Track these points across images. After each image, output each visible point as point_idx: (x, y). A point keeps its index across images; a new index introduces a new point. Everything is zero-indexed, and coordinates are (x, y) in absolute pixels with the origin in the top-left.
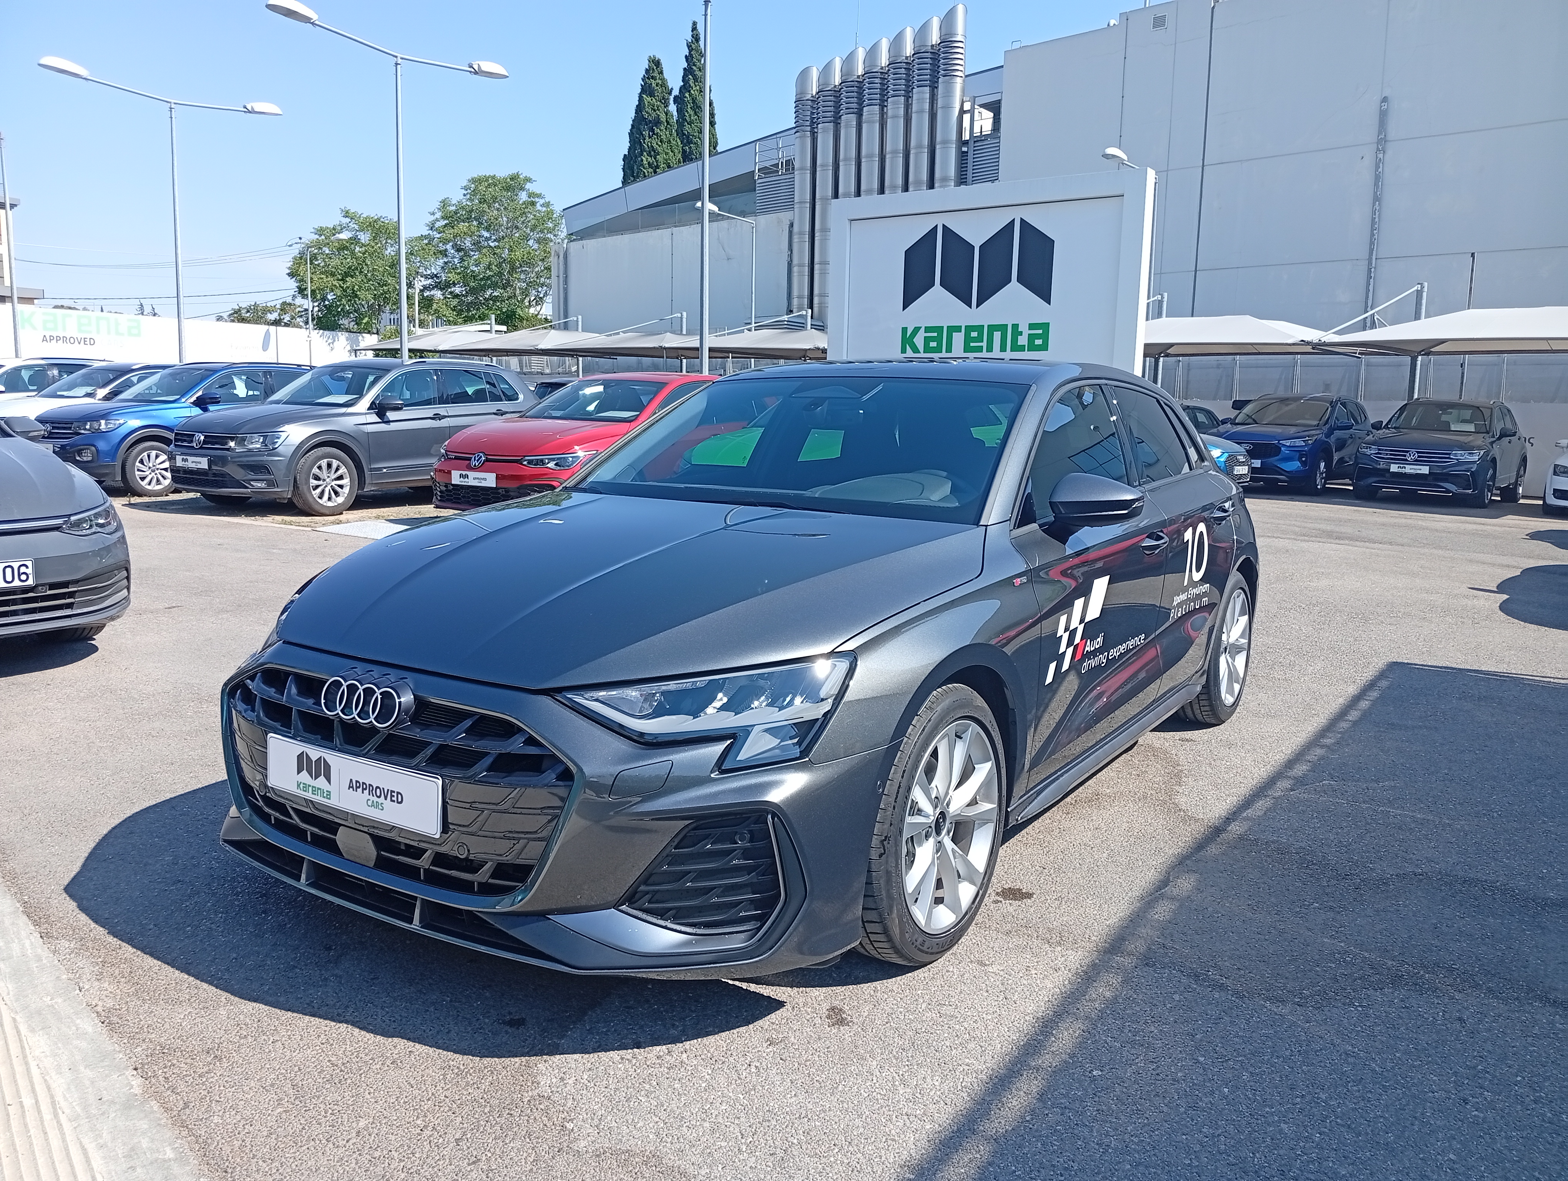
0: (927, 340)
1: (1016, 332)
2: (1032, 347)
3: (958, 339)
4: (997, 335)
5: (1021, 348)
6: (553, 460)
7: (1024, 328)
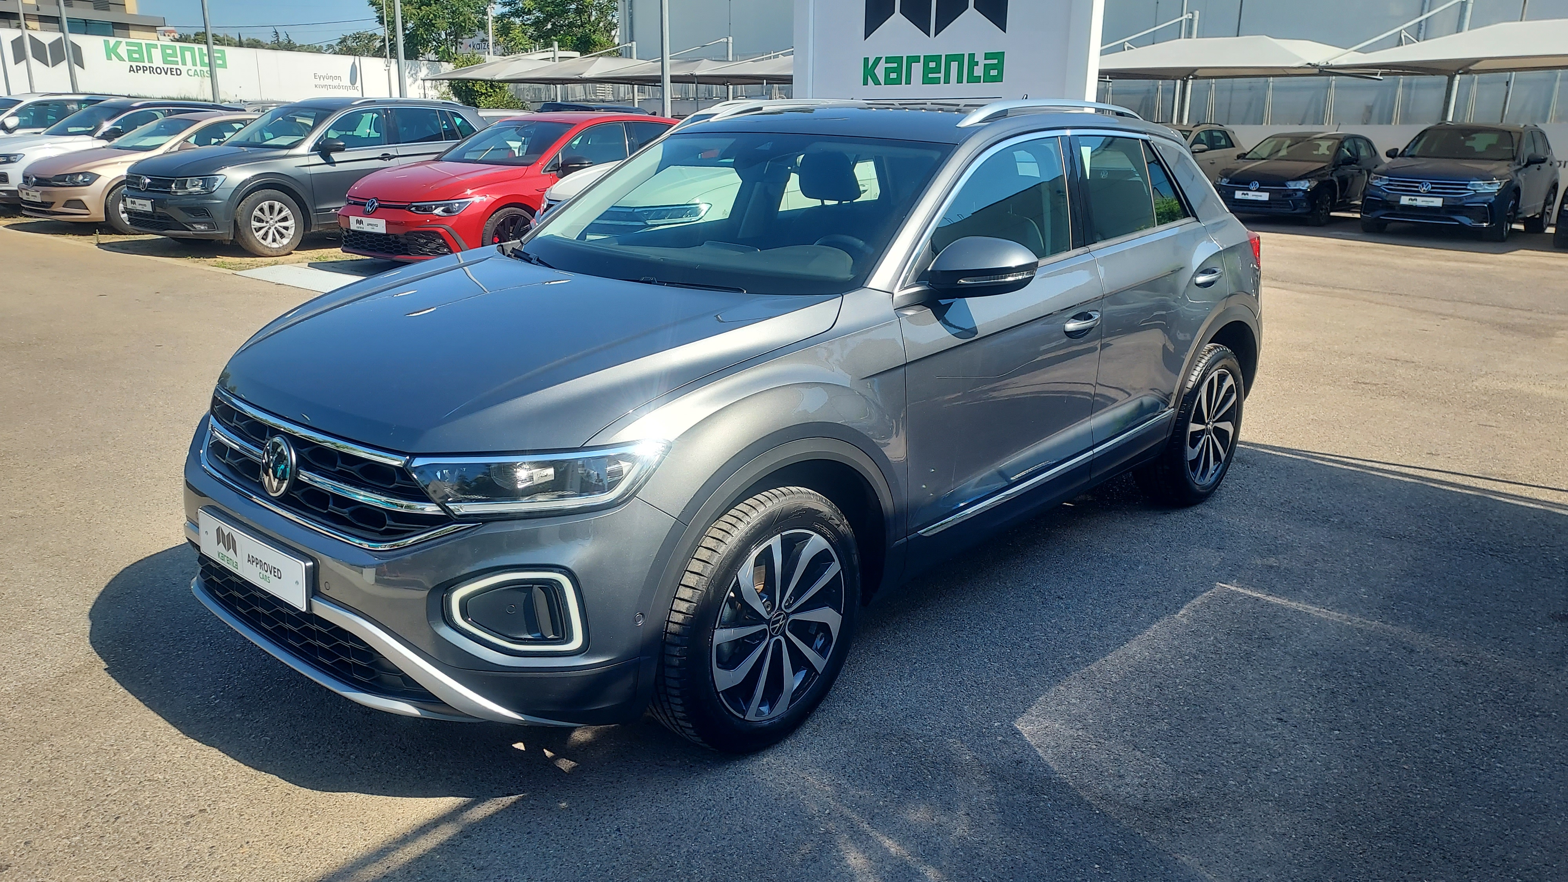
0: (888, 71)
1: (973, 63)
2: (989, 79)
3: (917, 69)
4: (954, 65)
5: (977, 80)
6: (441, 205)
7: (980, 58)
